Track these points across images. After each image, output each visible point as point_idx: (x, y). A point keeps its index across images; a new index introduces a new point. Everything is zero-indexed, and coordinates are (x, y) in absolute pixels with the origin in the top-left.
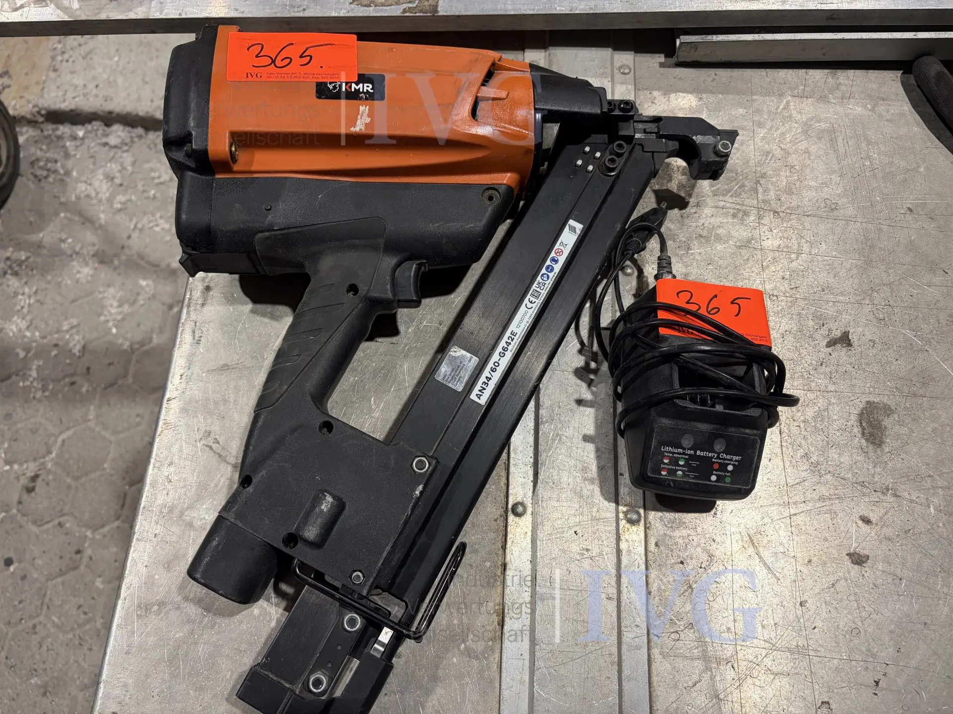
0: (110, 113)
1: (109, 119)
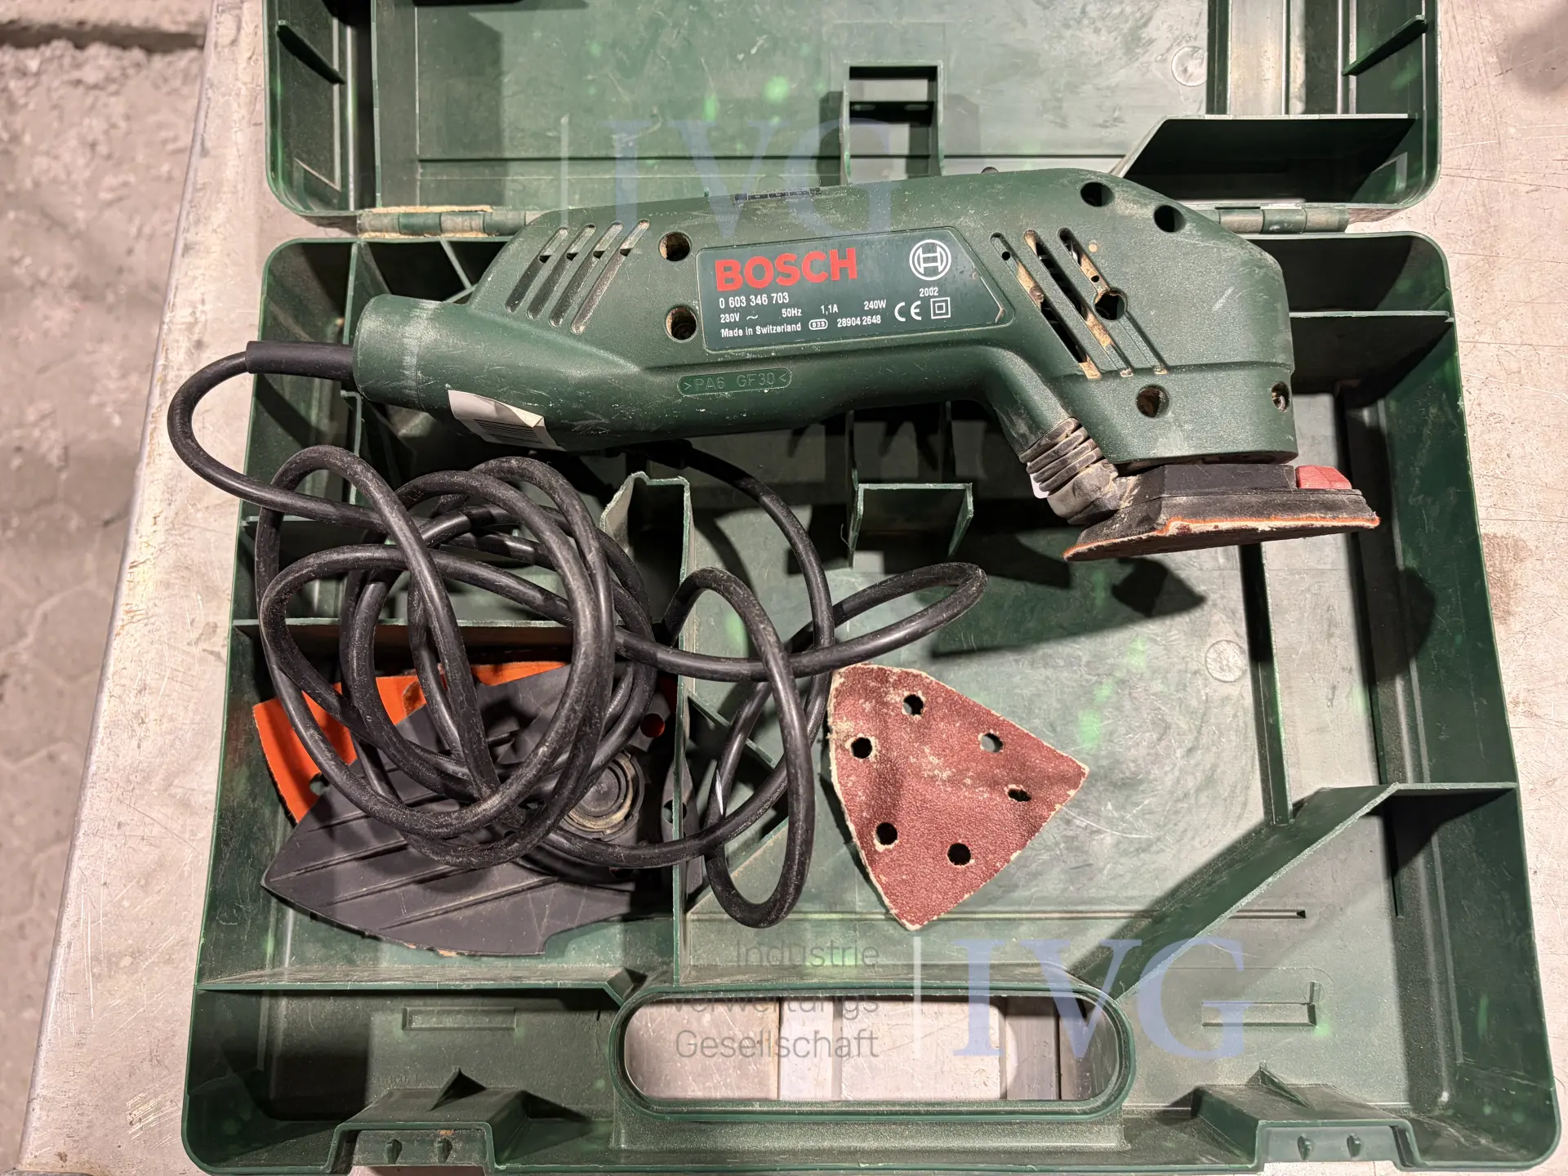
0: (81, 23)
1: (80, 36)
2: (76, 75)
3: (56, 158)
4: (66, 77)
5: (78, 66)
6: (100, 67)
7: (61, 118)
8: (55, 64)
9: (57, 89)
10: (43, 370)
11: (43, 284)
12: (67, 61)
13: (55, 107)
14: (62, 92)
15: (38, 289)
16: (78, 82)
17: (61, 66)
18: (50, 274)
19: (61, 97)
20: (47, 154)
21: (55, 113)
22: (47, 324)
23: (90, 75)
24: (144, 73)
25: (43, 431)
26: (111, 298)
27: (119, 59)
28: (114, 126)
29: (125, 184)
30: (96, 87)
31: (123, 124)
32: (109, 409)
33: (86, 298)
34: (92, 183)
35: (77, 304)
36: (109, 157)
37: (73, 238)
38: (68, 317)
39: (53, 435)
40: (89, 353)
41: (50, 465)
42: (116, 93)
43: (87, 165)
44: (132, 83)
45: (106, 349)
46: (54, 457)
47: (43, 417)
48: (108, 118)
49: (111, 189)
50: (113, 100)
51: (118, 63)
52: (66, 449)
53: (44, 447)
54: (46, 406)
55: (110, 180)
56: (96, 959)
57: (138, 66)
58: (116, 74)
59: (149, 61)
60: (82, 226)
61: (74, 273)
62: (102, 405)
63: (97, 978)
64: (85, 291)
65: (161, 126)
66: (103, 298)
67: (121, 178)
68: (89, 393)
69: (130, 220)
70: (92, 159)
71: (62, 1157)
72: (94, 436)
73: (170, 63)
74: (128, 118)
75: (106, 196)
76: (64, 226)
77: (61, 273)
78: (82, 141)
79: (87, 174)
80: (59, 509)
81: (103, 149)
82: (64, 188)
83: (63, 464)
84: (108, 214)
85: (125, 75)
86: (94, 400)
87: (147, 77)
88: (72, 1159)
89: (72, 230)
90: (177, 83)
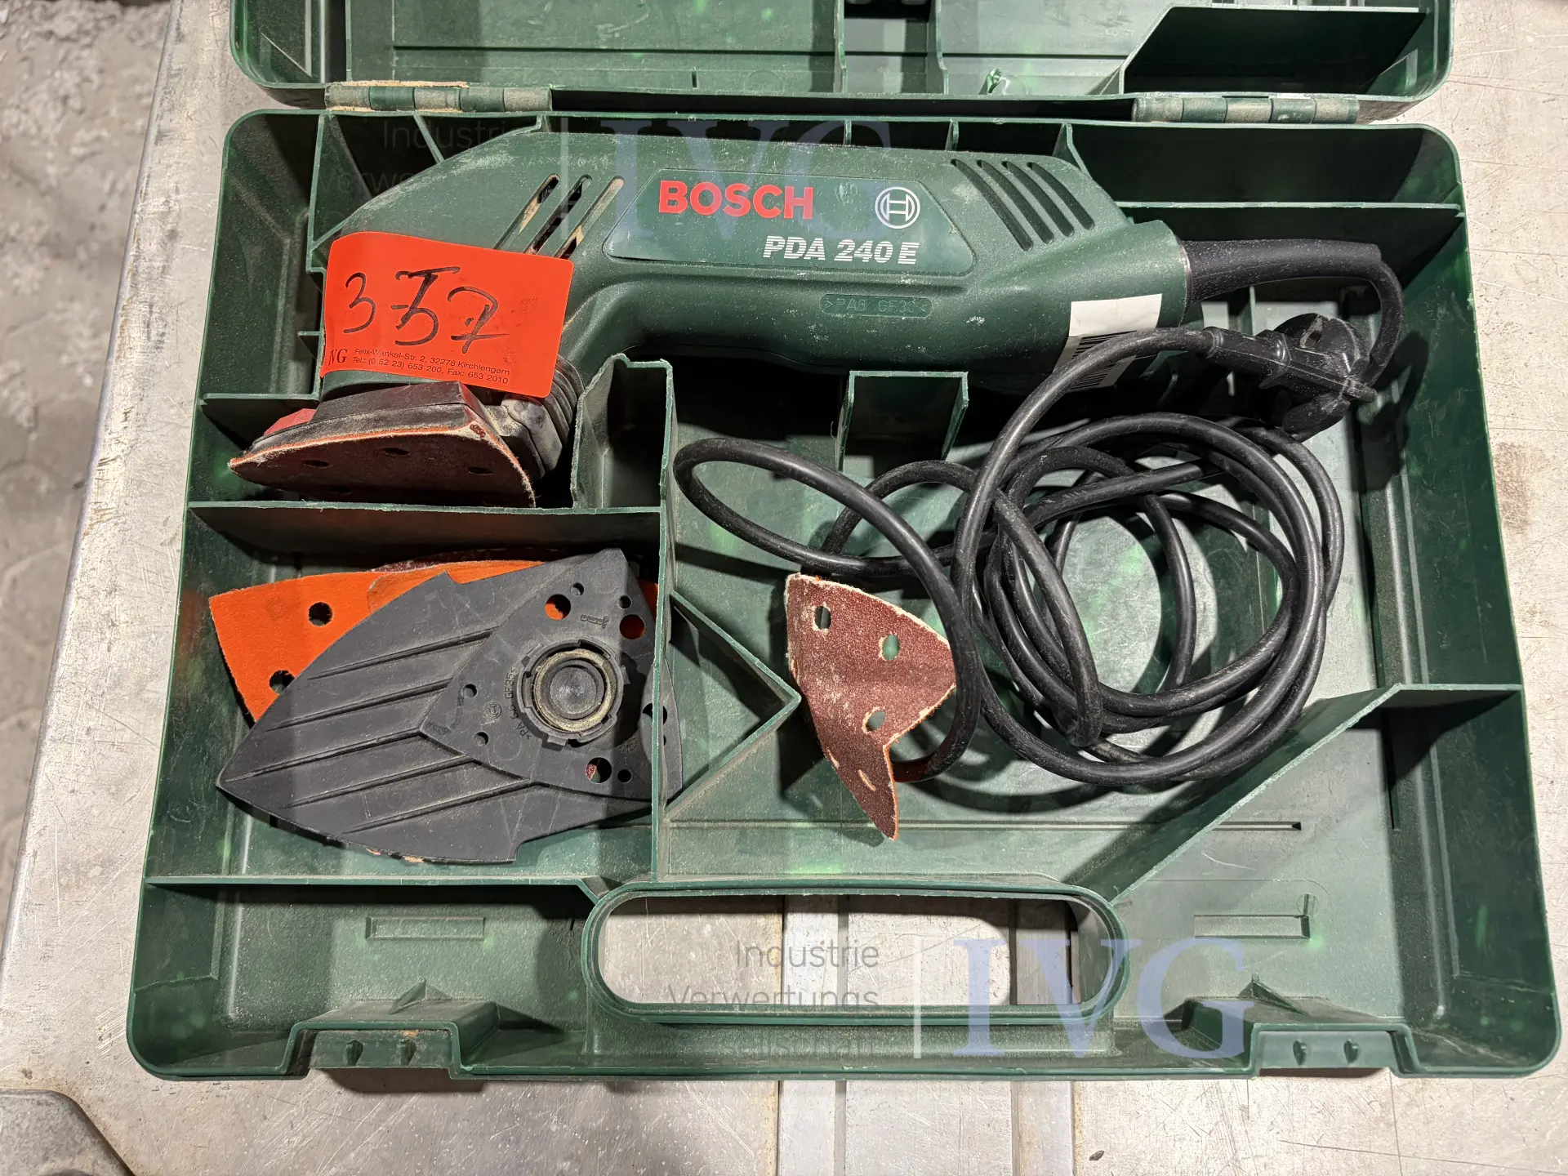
2: (46, 26)
3: (26, 111)
4: (37, 29)
5: (51, 17)
6: (73, 19)
7: (31, 72)
8: (26, 14)
9: (27, 41)
10: (12, 329)
11: (13, 240)
12: (37, 11)
13: (25, 59)
14: (32, 43)
15: (8, 245)
16: (51, 33)
17: (31, 17)
18: (20, 231)
19: (31, 49)
20: (18, 107)
21: (25, 65)
22: (16, 282)
23: (62, 26)
24: (118, 26)
25: (12, 392)
26: (82, 255)
27: (93, 10)
28: (87, 80)
29: (98, 139)
30: (67, 39)
31: (96, 78)
32: (80, 369)
33: (57, 256)
34: (64, 139)
35: (47, 261)
36: (81, 112)
37: (44, 194)
38: (39, 275)
39: (22, 395)
40: (58, 312)
41: (20, 426)
42: (89, 46)
43: (58, 120)
44: (105, 36)
45: (77, 307)
46: (23, 417)
47: (13, 377)
48: (81, 70)
49: (83, 144)
50: (86, 53)
51: (91, 16)
52: (36, 410)
53: (14, 407)
54: (16, 366)
55: (83, 135)
56: (63, 868)
57: (112, 18)
58: (90, 26)
59: (123, 13)
60: (53, 182)
61: (44, 229)
62: (73, 365)
63: (65, 888)
64: (57, 248)
65: (135, 80)
66: (74, 255)
67: (94, 133)
68: (60, 353)
69: (104, 176)
70: (64, 114)
71: (27, 1074)
72: (64, 396)
73: (145, 16)
74: (101, 71)
75: (77, 151)
76: (34, 182)
77: (32, 230)
78: (53, 92)
79: (58, 128)
80: (29, 471)
81: (75, 103)
82: (35, 143)
83: (32, 425)
84: (80, 170)
85: (98, 28)
86: (65, 359)
87: (121, 31)
88: (38, 1075)
89: (43, 187)
90: (153, 36)
